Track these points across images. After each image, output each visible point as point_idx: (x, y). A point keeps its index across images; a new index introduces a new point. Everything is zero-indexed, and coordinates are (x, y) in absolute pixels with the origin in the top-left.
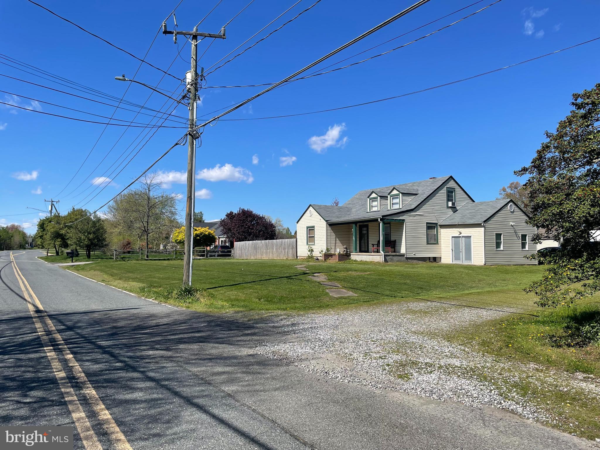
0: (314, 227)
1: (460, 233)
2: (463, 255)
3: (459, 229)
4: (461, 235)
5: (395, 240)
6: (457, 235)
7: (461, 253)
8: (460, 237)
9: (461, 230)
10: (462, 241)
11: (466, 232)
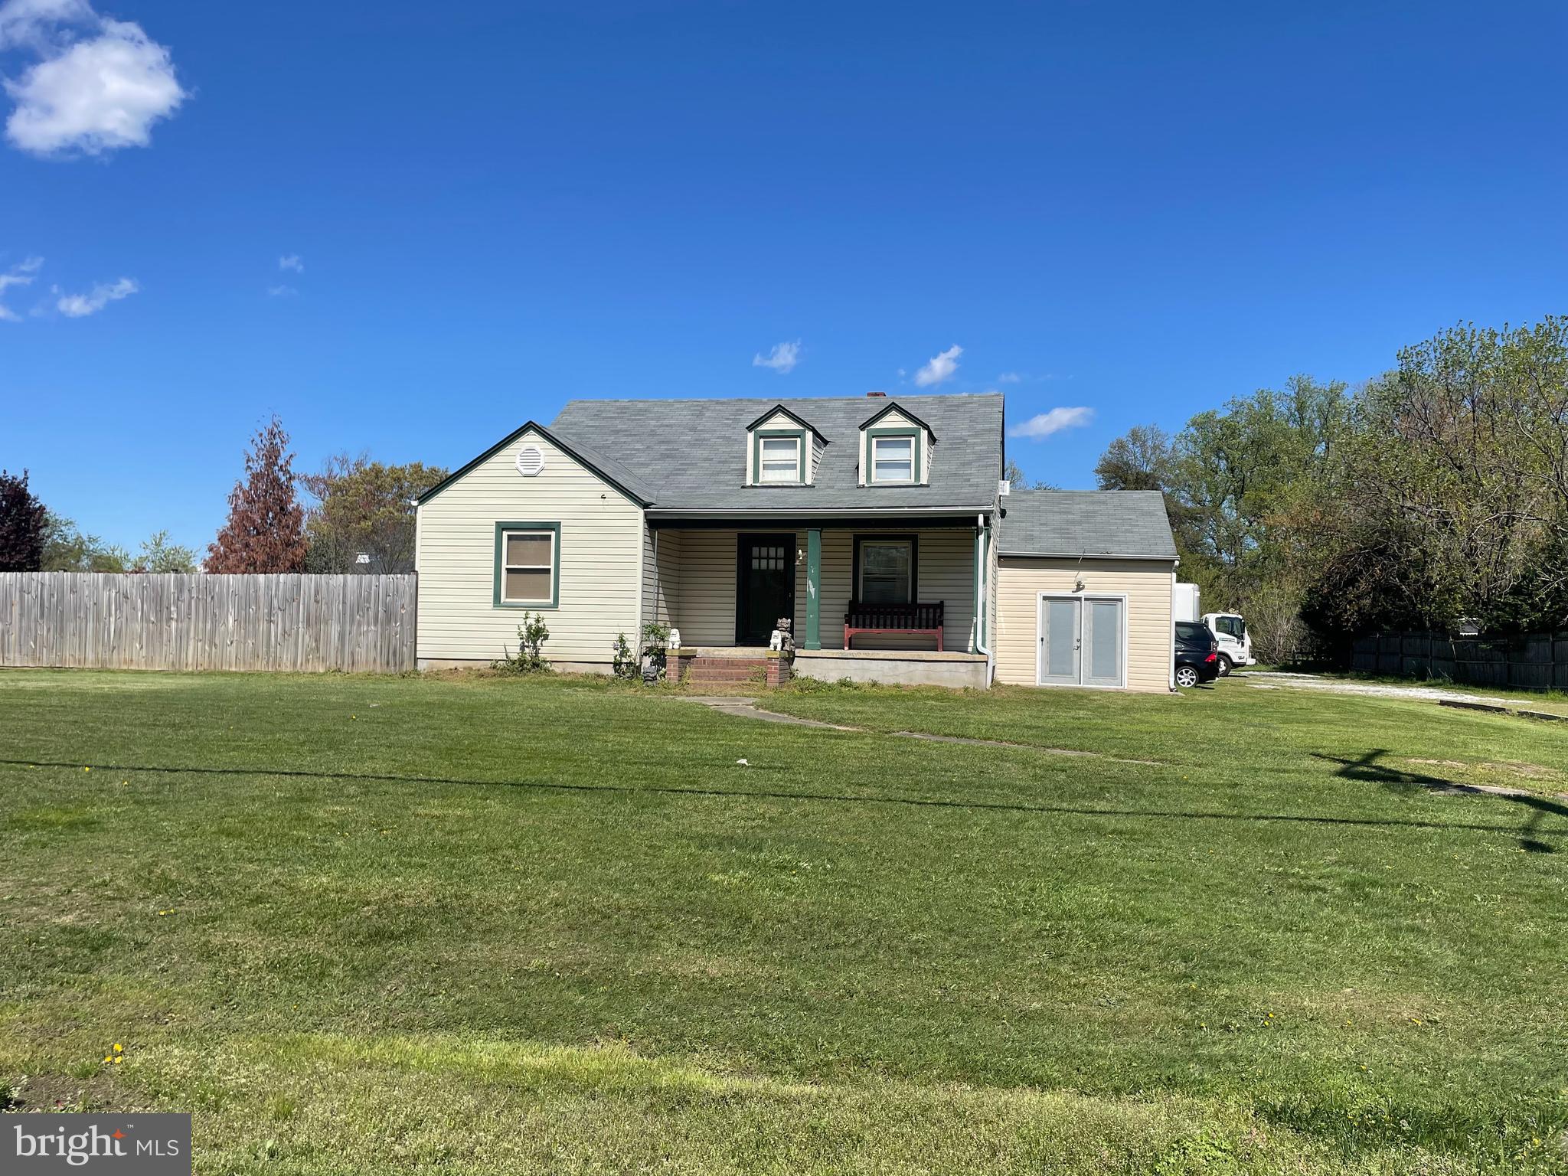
0: (554, 526)
1: (1079, 587)
2: (1084, 658)
3: (1076, 573)
4: (1080, 594)
5: (942, 602)
6: (1069, 594)
7: (1076, 654)
8: (1079, 599)
9: (1086, 576)
10: (1084, 613)
11: (1099, 583)
